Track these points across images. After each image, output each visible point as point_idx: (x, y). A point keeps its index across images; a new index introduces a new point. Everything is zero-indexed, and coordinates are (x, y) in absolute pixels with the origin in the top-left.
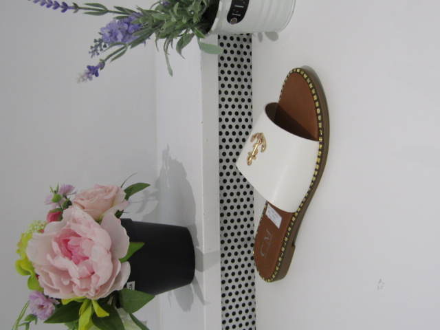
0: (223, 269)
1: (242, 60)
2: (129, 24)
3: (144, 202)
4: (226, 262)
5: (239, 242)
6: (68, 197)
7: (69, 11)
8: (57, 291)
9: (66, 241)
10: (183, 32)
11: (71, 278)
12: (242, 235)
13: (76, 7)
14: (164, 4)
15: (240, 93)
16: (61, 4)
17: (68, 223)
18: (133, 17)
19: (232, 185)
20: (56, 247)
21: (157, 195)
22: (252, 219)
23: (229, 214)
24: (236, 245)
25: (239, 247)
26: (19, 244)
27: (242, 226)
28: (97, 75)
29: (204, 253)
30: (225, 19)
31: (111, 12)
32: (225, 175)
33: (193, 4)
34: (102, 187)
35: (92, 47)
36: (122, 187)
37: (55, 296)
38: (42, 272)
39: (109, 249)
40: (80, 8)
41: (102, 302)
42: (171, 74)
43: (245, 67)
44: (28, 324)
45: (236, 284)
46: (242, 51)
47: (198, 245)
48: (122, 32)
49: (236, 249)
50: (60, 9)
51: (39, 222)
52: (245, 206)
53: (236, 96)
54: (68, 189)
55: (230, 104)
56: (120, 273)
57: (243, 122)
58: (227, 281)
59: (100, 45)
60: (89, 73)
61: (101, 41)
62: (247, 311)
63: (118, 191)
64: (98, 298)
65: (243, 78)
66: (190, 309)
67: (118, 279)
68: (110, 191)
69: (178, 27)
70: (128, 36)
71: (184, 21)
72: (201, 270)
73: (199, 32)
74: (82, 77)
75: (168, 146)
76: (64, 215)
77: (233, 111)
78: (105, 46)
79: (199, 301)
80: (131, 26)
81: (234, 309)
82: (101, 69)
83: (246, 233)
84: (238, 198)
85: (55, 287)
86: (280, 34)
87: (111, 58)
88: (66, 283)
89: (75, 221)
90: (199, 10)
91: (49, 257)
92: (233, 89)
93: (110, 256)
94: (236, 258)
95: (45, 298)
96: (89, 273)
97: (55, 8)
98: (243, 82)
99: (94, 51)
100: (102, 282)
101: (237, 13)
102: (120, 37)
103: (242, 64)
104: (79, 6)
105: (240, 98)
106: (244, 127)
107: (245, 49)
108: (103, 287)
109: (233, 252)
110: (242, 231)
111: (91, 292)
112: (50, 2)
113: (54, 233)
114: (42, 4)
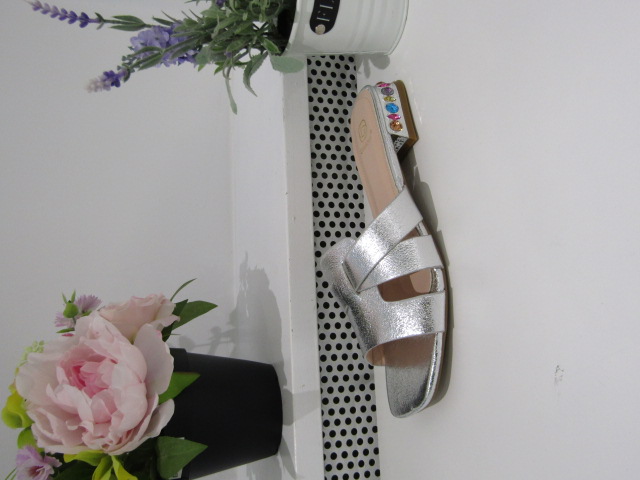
0: (326, 423)
1: (345, 112)
2: (170, 32)
3: (214, 344)
4: (331, 412)
5: (351, 381)
7: (90, 26)
8: (61, 443)
9: (77, 369)
11: (80, 421)
12: (356, 371)
13: (100, 20)
15: (344, 158)
16: (79, 15)
17: (82, 339)
20: (61, 376)
21: (233, 334)
23: (333, 336)
24: (346, 385)
25: (352, 389)
27: (355, 356)
28: (118, 86)
29: (293, 392)
31: (149, 26)
34: (140, 298)
36: (171, 298)
37: (54, 449)
39: (143, 378)
40: (105, 21)
42: (235, 110)
45: (349, 451)
46: (345, 100)
47: (285, 383)
49: (347, 392)
50: (78, 23)
54: (92, 302)
55: (330, 173)
57: (351, 199)
58: (333, 444)
60: (105, 80)
63: (163, 301)
64: (120, 452)
71: (245, 17)
72: (290, 423)
82: (126, 79)
83: (361, 367)
85: (55, 436)
88: (73, 428)
89: (93, 337)
91: (49, 390)
92: (333, 151)
94: (347, 407)
95: (40, 457)
97: (72, 22)
100: (127, 424)
104: (105, 18)
105: (344, 164)
106: (351, 206)
108: (131, 433)
109: (341, 396)
110: (355, 363)
111: (111, 442)
112: (65, 11)
113: (59, 356)
114: (54, 16)
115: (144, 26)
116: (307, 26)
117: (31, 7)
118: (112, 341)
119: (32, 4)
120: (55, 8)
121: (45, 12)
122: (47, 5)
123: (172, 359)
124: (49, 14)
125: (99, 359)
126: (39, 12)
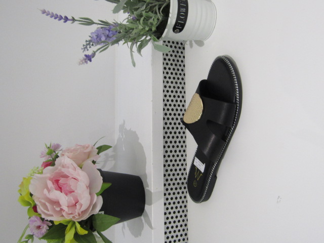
0: (165, 204)
1: (178, 61)
2: (109, 31)
3: (106, 161)
5: (176, 186)
6: (56, 152)
7: (69, 22)
8: (52, 216)
9: (57, 181)
10: (144, 37)
11: (61, 206)
12: (178, 181)
13: (73, 20)
14: (133, 19)
15: (176, 83)
16: (64, 18)
17: (59, 168)
18: (112, 27)
19: (171, 145)
20: (50, 184)
21: (114, 157)
22: (185, 169)
23: (169, 166)
24: (174, 187)
25: (176, 189)
26: (21, 185)
27: (178, 174)
28: (90, 61)
29: (152, 192)
30: (171, 30)
31: (96, 23)
32: (166, 138)
33: (153, 18)
34: (81, 146)
35: (84, 45)
36: (94, 146)
37: (49, 218)
38: (40, 202)
39: (88, 186)
40: (76, 20)
41: (82, 223)
42: (134, 65)
43: (180, 65)
44: (27, 242)
45: (174, 216)
46: (178, 55)
47: (148, 186)
48: (105, 36)
49: (174, 190)
50: (63, 21)
51: (38, 168)
52: (180, 160)
53: (174, 84)
54: (57, 147)
55: (170, 90)
56: (95, 203)
57: (179, 103)
58: (168, 213)
59: (89, 44)
60: (86, 59)
61: (90, 41)
62: (181, 235)
63: (92, 148)
64: (80, 220)
65: (178, 73)
66: (140, 234)
67: (94, 206)
68: (87, 148)
69: (142, 33)
70: (108, 39)
71: (147, 29)
72: (150, 204)
73: (155, 37)
74: (82, 61)
75: (124, 121)
76: (56, 162)
77: (172, 95)
78: (93, 45)
79: (149, 227)
80: (111, 32)
81: (172, 234)
82: (93, 57)
83: (180, 179)
84: (176, 154)
85: (50, 213)
86: (205, 42)
87: (99, 51)
88: (58, 209)
89: (63, 167)
90: (156, 23)
91: (45, 191)
92: (172, 80)
93: (88, 190)
94: (174, 197)
95: (42, 221)
96: (74, 202)
97: (60, 19)
98: (178, 76)
99: (85, 48)
100: (83, 208)
101: (180, 26)
102: (103, 39)
103: (178, 64)
104: (76, 19)
105: (176, 86)
106: (179, 106)
107: (180, 54)
108: (84, 212)
109: (172, 192)
110: (178, 178)
111: (76, 215)
112: (57, 15)
113: (48, 175)
114: (52, 17)
115: (94, 23)
116: (172, 30)
117: (41, 12)
118: (75, 170)
119: (41, 11)
120: (53, 13)
121: (47, 15)
122: (49, 12)
123: (102, 178)
124: (49, 16)
125: (66, 177)
126: (45, 15)
